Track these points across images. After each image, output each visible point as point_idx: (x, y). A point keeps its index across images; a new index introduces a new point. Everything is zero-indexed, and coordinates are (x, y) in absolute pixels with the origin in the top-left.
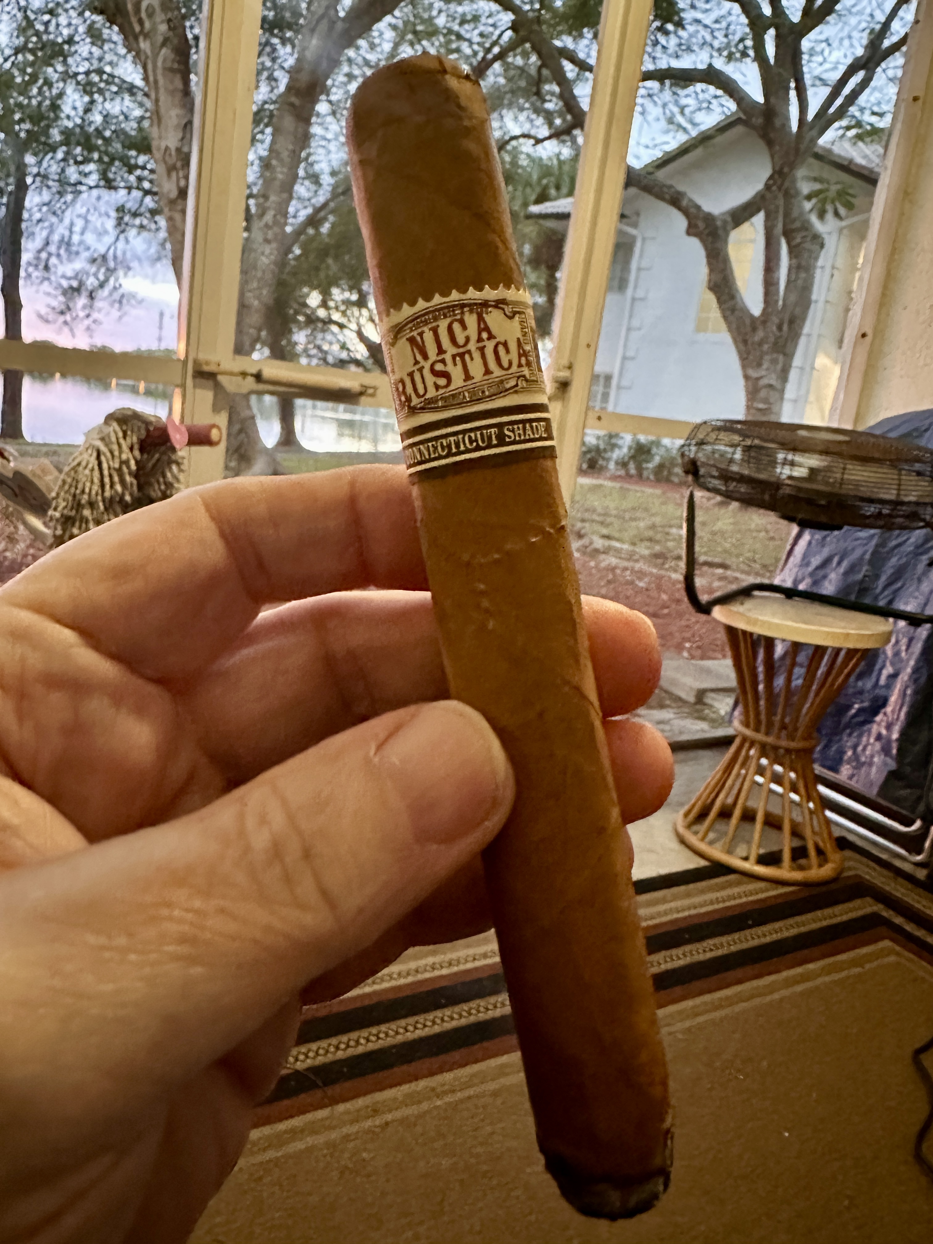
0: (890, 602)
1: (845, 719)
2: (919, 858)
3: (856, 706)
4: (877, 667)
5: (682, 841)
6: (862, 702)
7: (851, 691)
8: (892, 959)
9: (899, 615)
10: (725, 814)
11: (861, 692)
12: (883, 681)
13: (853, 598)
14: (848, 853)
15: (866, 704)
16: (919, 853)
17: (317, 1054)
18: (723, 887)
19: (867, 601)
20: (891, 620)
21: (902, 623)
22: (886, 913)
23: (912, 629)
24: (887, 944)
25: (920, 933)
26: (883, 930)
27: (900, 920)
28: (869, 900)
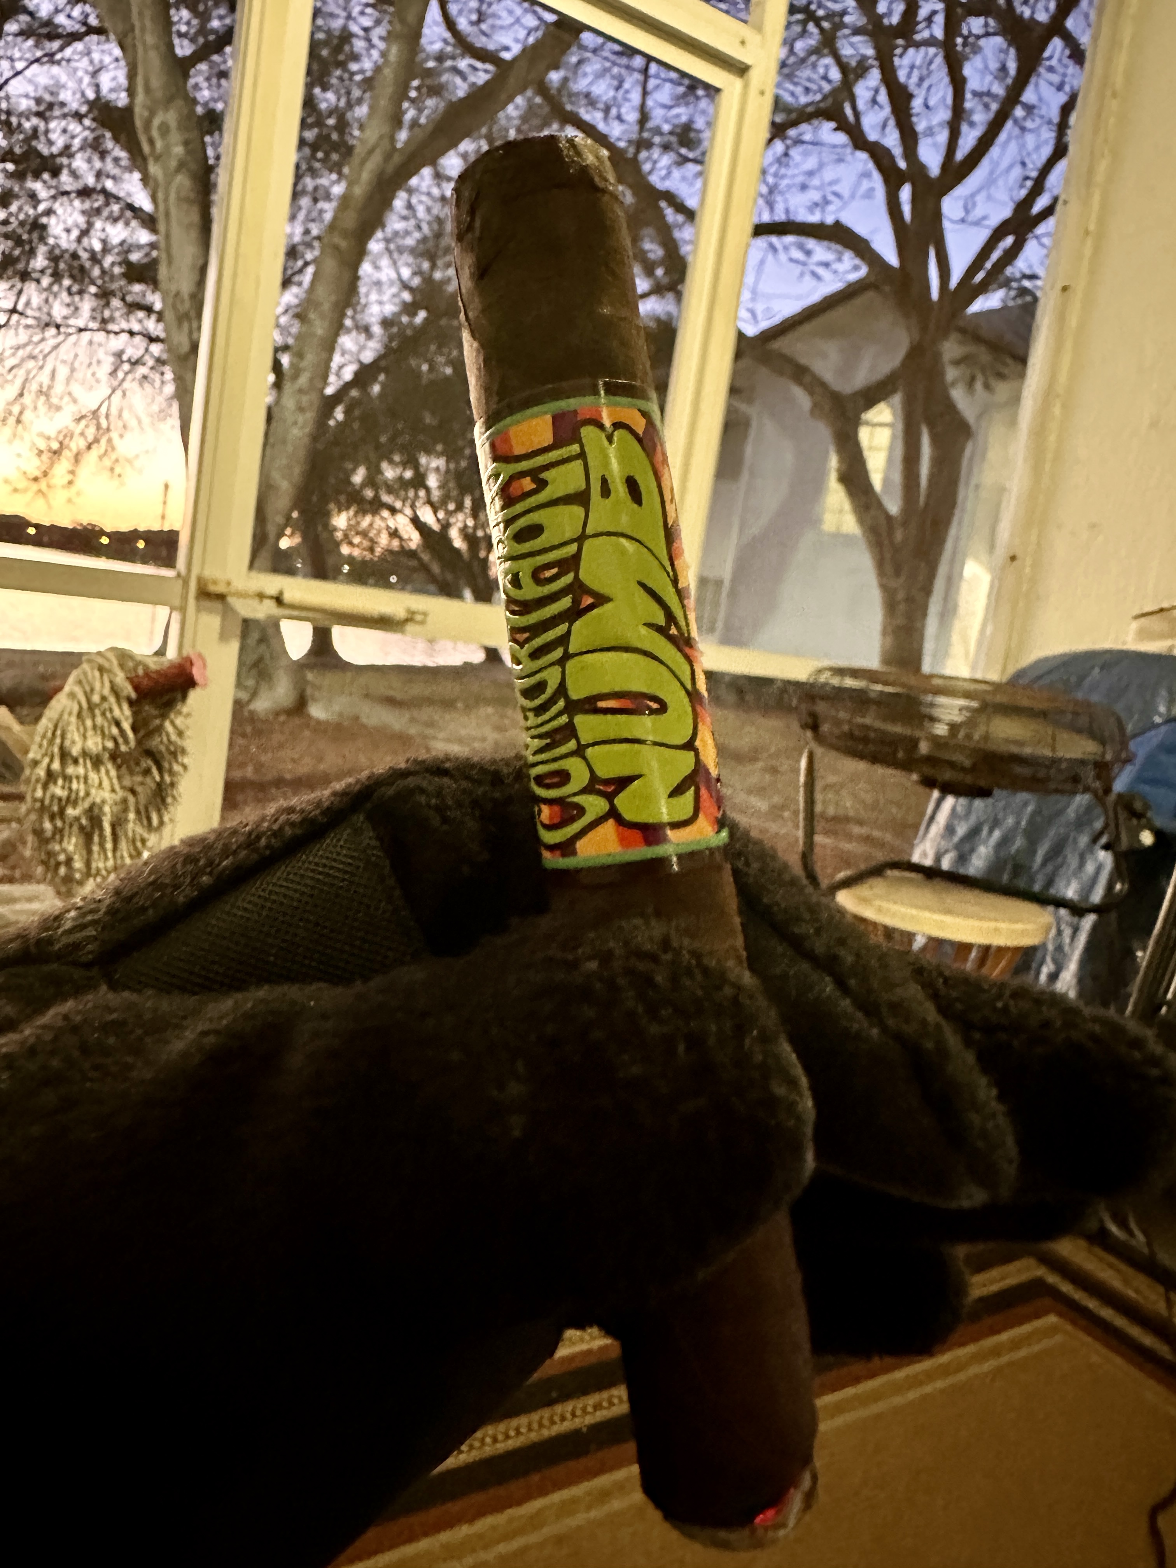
8: (1060, 1339)
9: (1059, 903)
13: (1004, 879)
20: (1051, 909)
21: (1063, 913)
22: (1054, 1279)
23: (1075, 919)
24: (1052, 1319)
25: (1092, 1304)
26: (1047, 1301)
27: (1066, 1288)
28: (1030, 1262)
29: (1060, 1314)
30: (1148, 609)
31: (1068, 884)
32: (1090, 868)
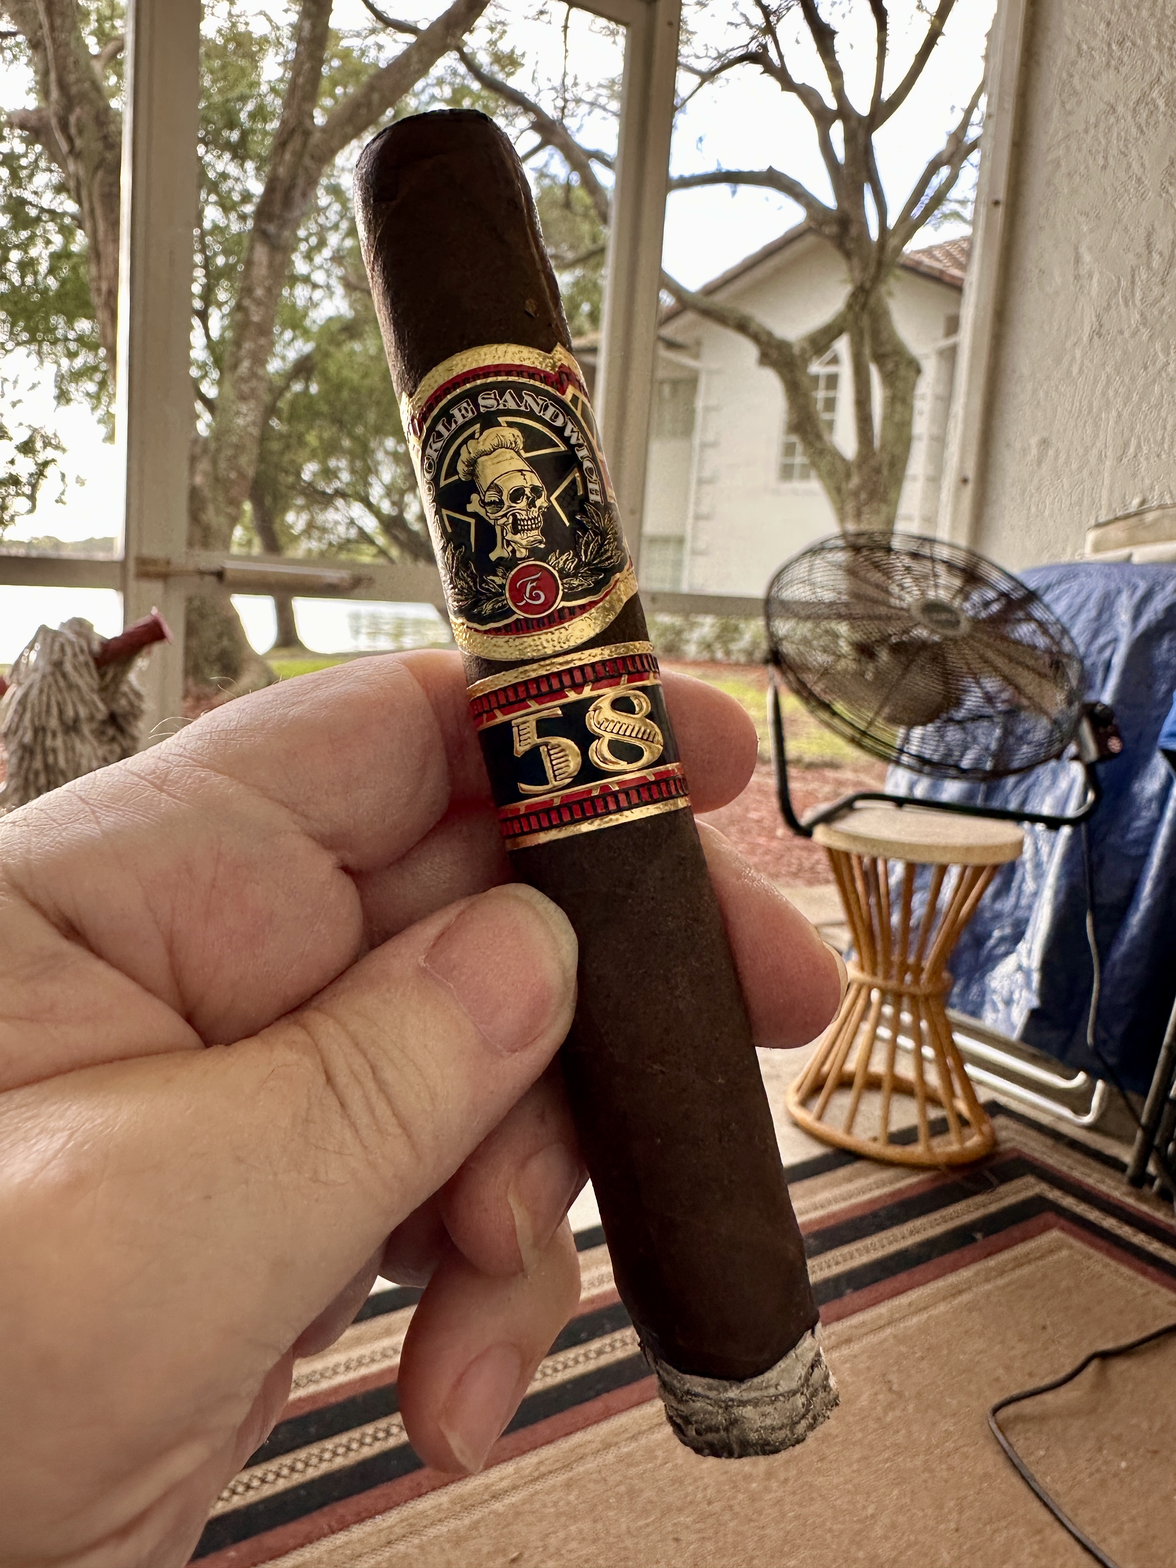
0: (1024, 803)
1: (985, 952)
2: (1088, 1119)
3: (997, 934)
4: (1015, 885)
5: (796, 1124)
6: (1002, 927)
7: (987, 915)
8: (1065, 1253)
9: (1035, 819)
10: (845, 1083)
11: (998, 916)
12: (1024, 902)
13: (979, 802)
14: (1001, 1121)
15: (1008, 931)
16: (1087, 1111)
17: (335, 1454)
18: (849, 1180)
19: (996, 804)
20: (1026, 825)
21: (1040, 827)
22: (1054, 1195)
23: (1053, 834)
24: (1055, 1234)
25: (1093, 1215)
26: (1050, 1217)
27: (1068, 1202)
28: (1030, 1179)
29: (1062, 1229)
30: (1102, 519)
31: (1042, 801)
32: (1063, 784)
